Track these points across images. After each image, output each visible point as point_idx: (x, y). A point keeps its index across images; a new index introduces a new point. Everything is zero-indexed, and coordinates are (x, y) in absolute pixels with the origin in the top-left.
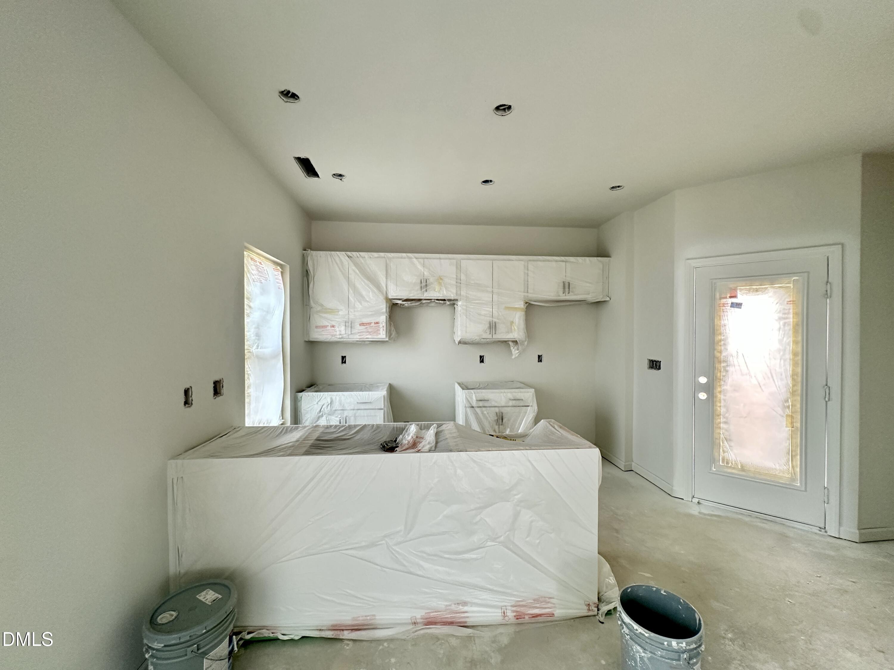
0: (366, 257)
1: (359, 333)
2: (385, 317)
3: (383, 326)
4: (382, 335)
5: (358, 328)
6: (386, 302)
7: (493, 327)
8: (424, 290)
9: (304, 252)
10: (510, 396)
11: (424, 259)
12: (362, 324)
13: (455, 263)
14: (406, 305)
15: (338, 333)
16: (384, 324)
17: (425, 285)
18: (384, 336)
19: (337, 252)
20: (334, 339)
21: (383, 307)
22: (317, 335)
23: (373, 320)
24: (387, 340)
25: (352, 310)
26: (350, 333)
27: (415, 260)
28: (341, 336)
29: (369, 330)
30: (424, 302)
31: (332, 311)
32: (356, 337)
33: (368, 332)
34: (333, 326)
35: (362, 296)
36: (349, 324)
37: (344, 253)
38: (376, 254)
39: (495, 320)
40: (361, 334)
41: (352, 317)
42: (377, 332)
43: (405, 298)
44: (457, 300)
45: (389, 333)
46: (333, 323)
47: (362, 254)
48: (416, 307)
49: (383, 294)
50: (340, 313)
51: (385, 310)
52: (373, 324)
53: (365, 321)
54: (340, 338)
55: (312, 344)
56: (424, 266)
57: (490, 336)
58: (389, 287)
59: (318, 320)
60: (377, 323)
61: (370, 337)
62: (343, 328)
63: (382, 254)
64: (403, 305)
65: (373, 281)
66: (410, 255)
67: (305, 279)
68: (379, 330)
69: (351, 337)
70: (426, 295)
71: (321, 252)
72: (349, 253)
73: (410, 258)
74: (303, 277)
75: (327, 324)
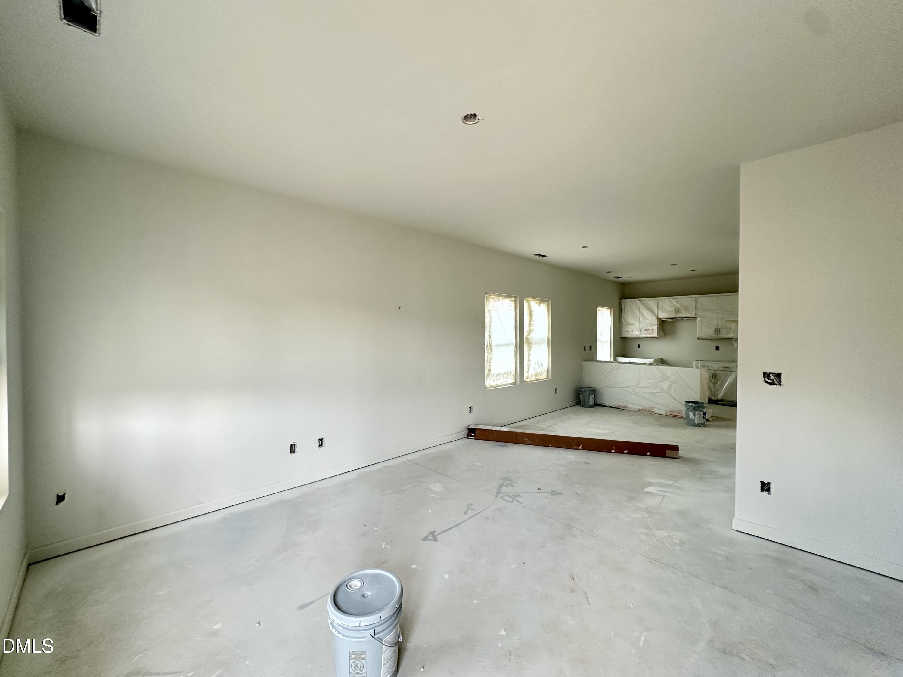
0: (648, 300)
1: (644, 334)
2: (657, 327)
3: (656, 331)
4: (655, 335)
5: (644, 332)
6: (658, 320)
7: (717, 331)
8: (677, 313)
9: (620, 300)
10: (721, 365)
11: (677, 299)
12: (646, 330)
13: (695, 299)
14: (668, 321)
15: (634, 334)
16: (656, 330)
17: (677, 311)
18: (656, 335)
19: (635, 299)
20: (633, 337)
21: (655, 322)
22: (625, 335)
23: (651, 328)
24: (658, 337)
25: (641, 324)
26: (639, 334)
27: (672, 300)
28: (635, 335)
29: (649, 333)
30: (678, 319)
31: (632, 324)
32: (643, 336)
33: (648, 333)
34: (632, 331)
35: (645, 318)
36: (640, 330)
37: (637, 299)
38: (652, 299)
39: (719, 327)
40: (645, 334)
41: (641, 327)
42: (653, 333)
43: (667, 317)
44: (696, 317)
45: (658, 333)
46: (632, 330)
47: (646, 299)
48: (675, 321)
49: (655, 316)
50: (636, 325)
51: (657, 323)
52: (650, 330)
53: (648, 328)
54: (635, 336)
55: (624, 339)
56: (677, 302)
57: (716, 336)
58: (659, 314)
59: (625, 328)
60: (653, 329)
61: (649, 336)
62: (637, 332)
63: (655, 298)
64: (667, 321)
65: (651, 311)
66: (669, 297)
67: (621, 311)
68: (654, 333)
69: (640, 335)
70: (678, 316)
71: (627, 300)
72: (640, 299)
73: (669, 299)
74: (620, 310)
75: (630, 330)
